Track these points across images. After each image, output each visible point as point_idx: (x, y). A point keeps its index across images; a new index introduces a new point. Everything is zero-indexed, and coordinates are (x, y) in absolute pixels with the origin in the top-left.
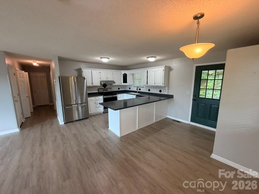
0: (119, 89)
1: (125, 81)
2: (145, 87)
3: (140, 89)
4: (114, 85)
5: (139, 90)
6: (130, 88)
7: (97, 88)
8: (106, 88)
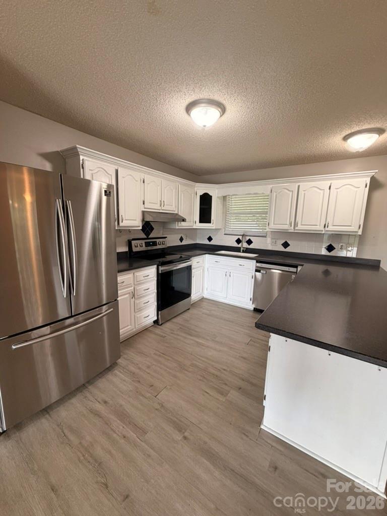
0: (181, 239)
1: (205, 215)
2: (269, 235)
3: (249, 242)
4: (177, 228)
5: (245, 245)
6: (210, 239)
7: (125, 238)
8: (151, 236)
